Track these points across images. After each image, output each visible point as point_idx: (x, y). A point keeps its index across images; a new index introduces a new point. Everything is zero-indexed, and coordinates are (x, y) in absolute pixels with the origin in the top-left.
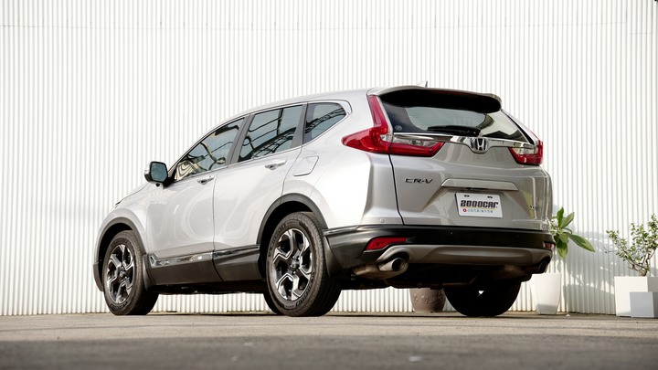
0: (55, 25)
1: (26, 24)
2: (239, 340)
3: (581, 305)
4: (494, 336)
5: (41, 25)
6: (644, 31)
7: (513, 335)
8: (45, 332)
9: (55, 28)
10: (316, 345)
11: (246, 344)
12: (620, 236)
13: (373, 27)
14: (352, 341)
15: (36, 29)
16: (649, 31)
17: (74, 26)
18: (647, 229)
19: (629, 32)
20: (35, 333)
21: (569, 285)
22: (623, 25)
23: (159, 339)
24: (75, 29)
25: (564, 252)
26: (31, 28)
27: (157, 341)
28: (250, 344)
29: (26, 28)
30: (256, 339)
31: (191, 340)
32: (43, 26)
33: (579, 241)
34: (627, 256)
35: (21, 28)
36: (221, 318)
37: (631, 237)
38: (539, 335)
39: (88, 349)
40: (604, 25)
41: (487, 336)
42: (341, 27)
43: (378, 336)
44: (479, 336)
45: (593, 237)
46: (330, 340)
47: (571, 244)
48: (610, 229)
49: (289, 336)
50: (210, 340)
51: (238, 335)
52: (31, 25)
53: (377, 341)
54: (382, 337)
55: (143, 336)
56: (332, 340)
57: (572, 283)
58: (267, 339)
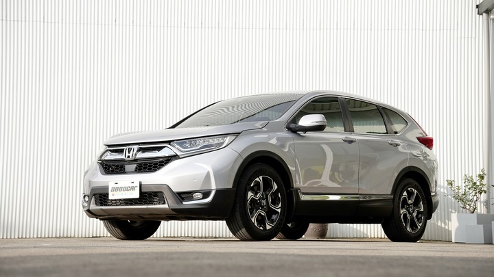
0: (35, 20)
1: (12, 19)
5: (23, 20)
6: (470, 36)
9: (35, 23)
12: (456, 184)
13: (275, 28)
15: (20, 22)
16: (473, 36)
17: (49, 21)
18: (476, 179)
19: (459, 36)
22: (455, 31)
24: (49, 24)
26: (16, 22)
29: (12, 22)
32: (25, 21)
34: (462, 199)
35: (8, 22)
37: (464, 185)
40: (442, 31)
42: (251, 27)
48: (449, 179)
52: (16, 19)
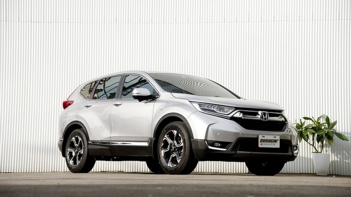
2: (154, 186)
3: (341, 171)
4: (294, 186)
7: (304, 186)
8: (52, 181)
10: (196, 189)
11: (158, 188)
14: (215, 188)
20: (47, 181)
21: (335, 160)
23: (112, 185)
25: (331, 142)
27: (110, 186)
28: (160, 188)
30: (163, 186)
31: (128, 185)
33: (340, 136)
36: (146, 175)
38: (319, 186)
39: (72, 190)
41: (290, 186)
43: (230, 185)
44: (286, 185)
45: (347, 134)
46: (203, 186)
47: (335, 137)
49: (181, 184)
50: (138, 186)
51: (154, 183)
53: (229, 187)
54: (232, 185)
55: (103, 183)
56: (205, 187)
57: (336, 159)
58: (169, 186)
